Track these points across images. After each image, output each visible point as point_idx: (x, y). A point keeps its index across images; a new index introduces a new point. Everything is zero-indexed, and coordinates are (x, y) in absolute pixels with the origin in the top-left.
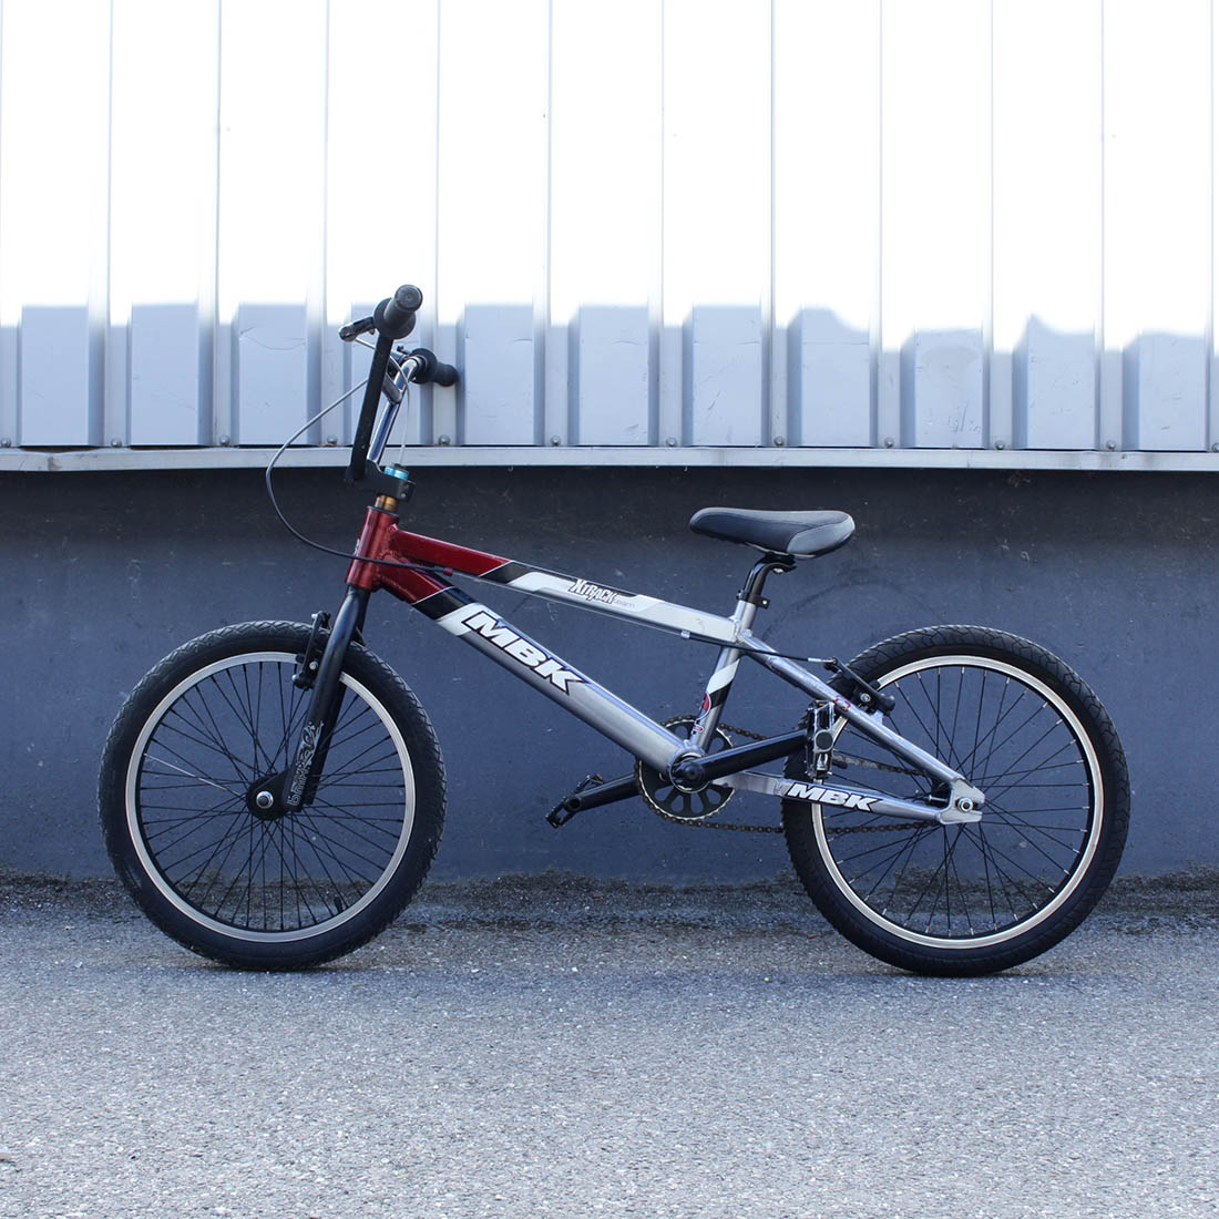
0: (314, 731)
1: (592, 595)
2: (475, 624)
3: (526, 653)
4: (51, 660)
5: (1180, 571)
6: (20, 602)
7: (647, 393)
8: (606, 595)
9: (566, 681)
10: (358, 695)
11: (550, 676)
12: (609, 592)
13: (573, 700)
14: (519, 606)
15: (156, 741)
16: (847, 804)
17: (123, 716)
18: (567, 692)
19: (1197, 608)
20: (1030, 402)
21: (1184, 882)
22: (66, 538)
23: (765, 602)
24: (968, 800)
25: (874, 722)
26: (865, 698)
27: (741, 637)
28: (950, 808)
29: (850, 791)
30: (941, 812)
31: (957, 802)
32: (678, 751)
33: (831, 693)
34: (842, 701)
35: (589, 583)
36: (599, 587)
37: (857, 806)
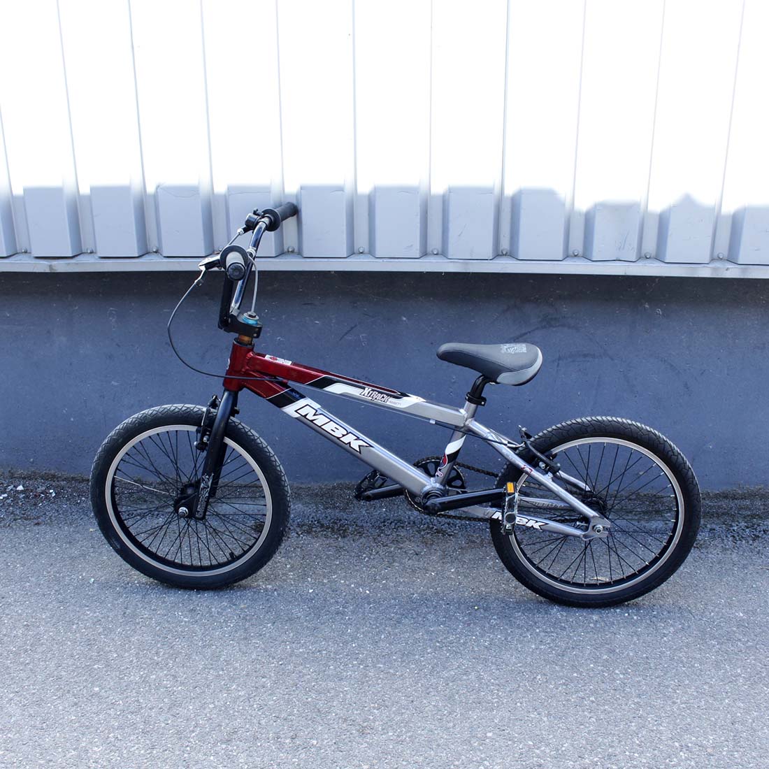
0: (208, 479)
1: (375, 397)
2: (303, 412)
3: (335, 430)
4: (71, 364)
5: (756, 322)
6: (49, 332)
7: (419, 225)
8: (383, 397)
9: (359, 446)
10: (234, 449)
11: (350, 443)
12: (385, 395)
13: (363, 456)
14: (343, 337)
15: (120, 470)
16: (527, 525)
17: (99, 459)
18: (360, 452)
19: (764, 344)
20: (670, 233)
21: (735, 495)
22: (70, 296)
23: (483, 403)
24: (600, 527)
25: (547, 479)
26: (542, 465)
27: (467, 423)
28: (590, 532)
29: (529, 518)
30: (583, 533)
31: (593, 527)
32: (427, 488)
33: (521, 463)
34: (527, 468)
35: (373, 390)
36: (379, 392)
37: (532, 526)
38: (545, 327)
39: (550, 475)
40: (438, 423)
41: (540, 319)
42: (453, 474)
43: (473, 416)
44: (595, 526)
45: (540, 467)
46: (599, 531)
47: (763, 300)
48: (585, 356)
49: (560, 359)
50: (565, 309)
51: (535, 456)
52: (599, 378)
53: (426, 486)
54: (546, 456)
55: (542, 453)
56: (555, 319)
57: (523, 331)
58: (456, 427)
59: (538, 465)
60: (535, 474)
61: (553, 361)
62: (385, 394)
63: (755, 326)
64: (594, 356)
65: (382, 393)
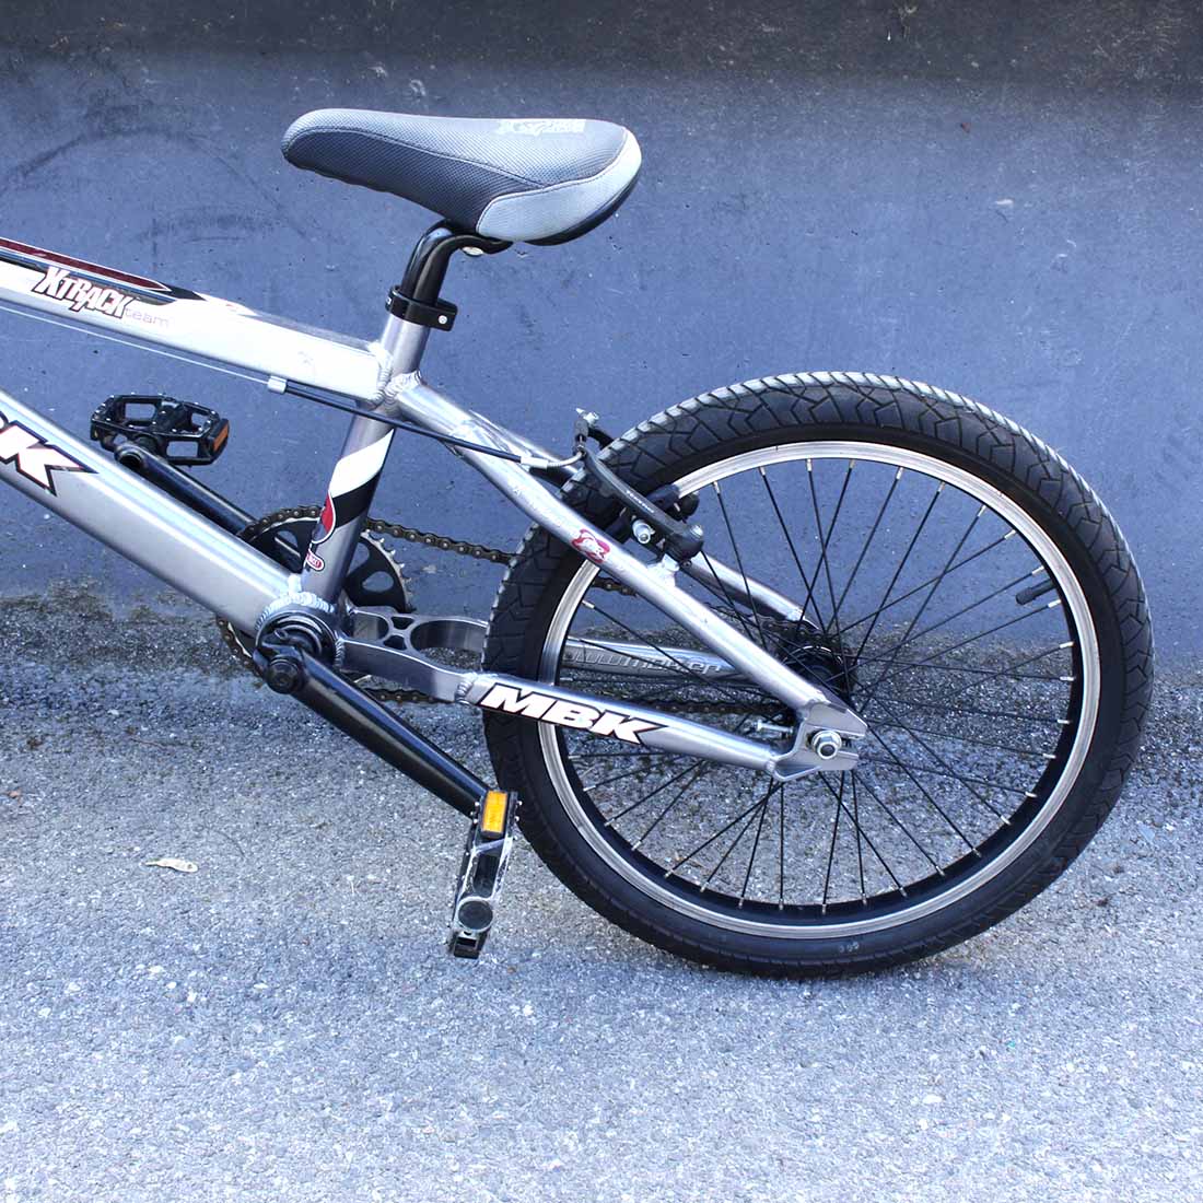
1: (82, 299)
8: (109, 300)
9: (49, 468)
11: (16, 458)
12: (115, 294)
16: (597, 729)
18: (52, 490)
23: (443, 320)
24: (833, 737)
25: (658, 579)
26: (642, 531)
27: (390, 389)
28: (797, 751)
29: (602, 706)
30: (778, 757)
31: (810, 738)
32: (276, 607)
33: (569, 524)
34: (592, 540)
35: (72, 275)
36: (96, 283)
37: (613, 734)
38: (102, 135)
39: (669, 565)
40: (294, 388)
41: (84, 112)
42: (362, 555)
43: (414, 366)
44: (814, 733)
45: (635, 539)
46: (827, 751)
47: (726, 56)
48: (224, 222)
49: (156, 230)
50: (149, 79)
51: (618, 502)
52: (274, 289)
53: (272, 601)
54: (658, 503)
55: (645, 493)
56: (125, 109)
57: (45, 149)
58: (360, 402)
59: (630, 534)
60: (620, 560)
61: (141, 238)
62: (114, 287)
63: (711, 137)
64: (248, 224)
65: (104, 285)
